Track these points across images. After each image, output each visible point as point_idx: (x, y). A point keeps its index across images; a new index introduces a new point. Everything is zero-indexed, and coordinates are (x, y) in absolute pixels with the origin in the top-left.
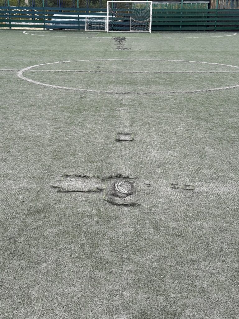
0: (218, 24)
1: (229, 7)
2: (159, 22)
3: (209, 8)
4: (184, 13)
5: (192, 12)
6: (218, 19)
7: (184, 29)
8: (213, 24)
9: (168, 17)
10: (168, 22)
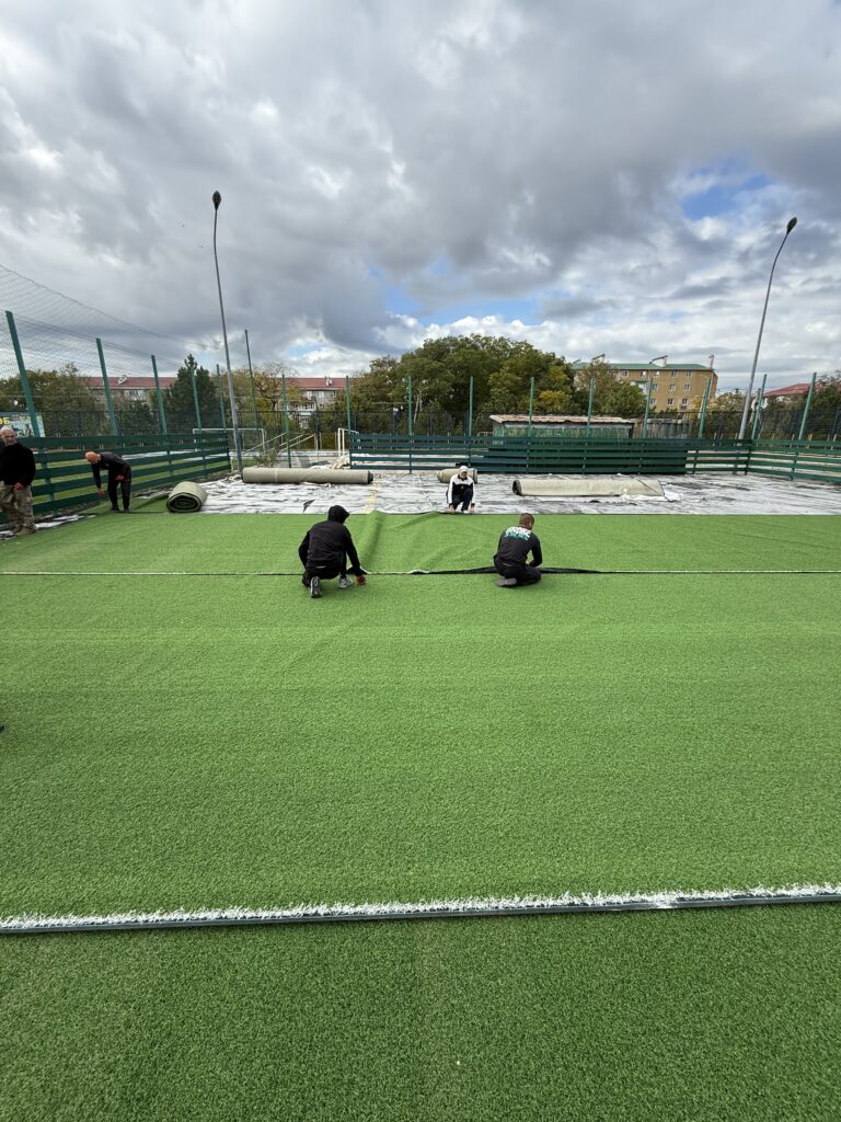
0: (645, 462)
1: (662, 435)
2: (548, 458)
3: (630, 435)
4: (590, 444)
5: (602, 444)
6: (646, 455)
7: (588, 470)
8: (637, 462)
9: (562, 451)
10: (562, 458)
